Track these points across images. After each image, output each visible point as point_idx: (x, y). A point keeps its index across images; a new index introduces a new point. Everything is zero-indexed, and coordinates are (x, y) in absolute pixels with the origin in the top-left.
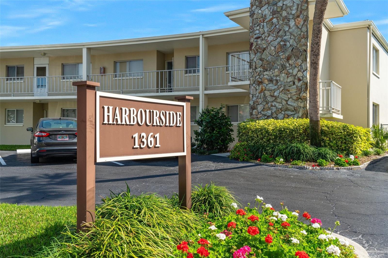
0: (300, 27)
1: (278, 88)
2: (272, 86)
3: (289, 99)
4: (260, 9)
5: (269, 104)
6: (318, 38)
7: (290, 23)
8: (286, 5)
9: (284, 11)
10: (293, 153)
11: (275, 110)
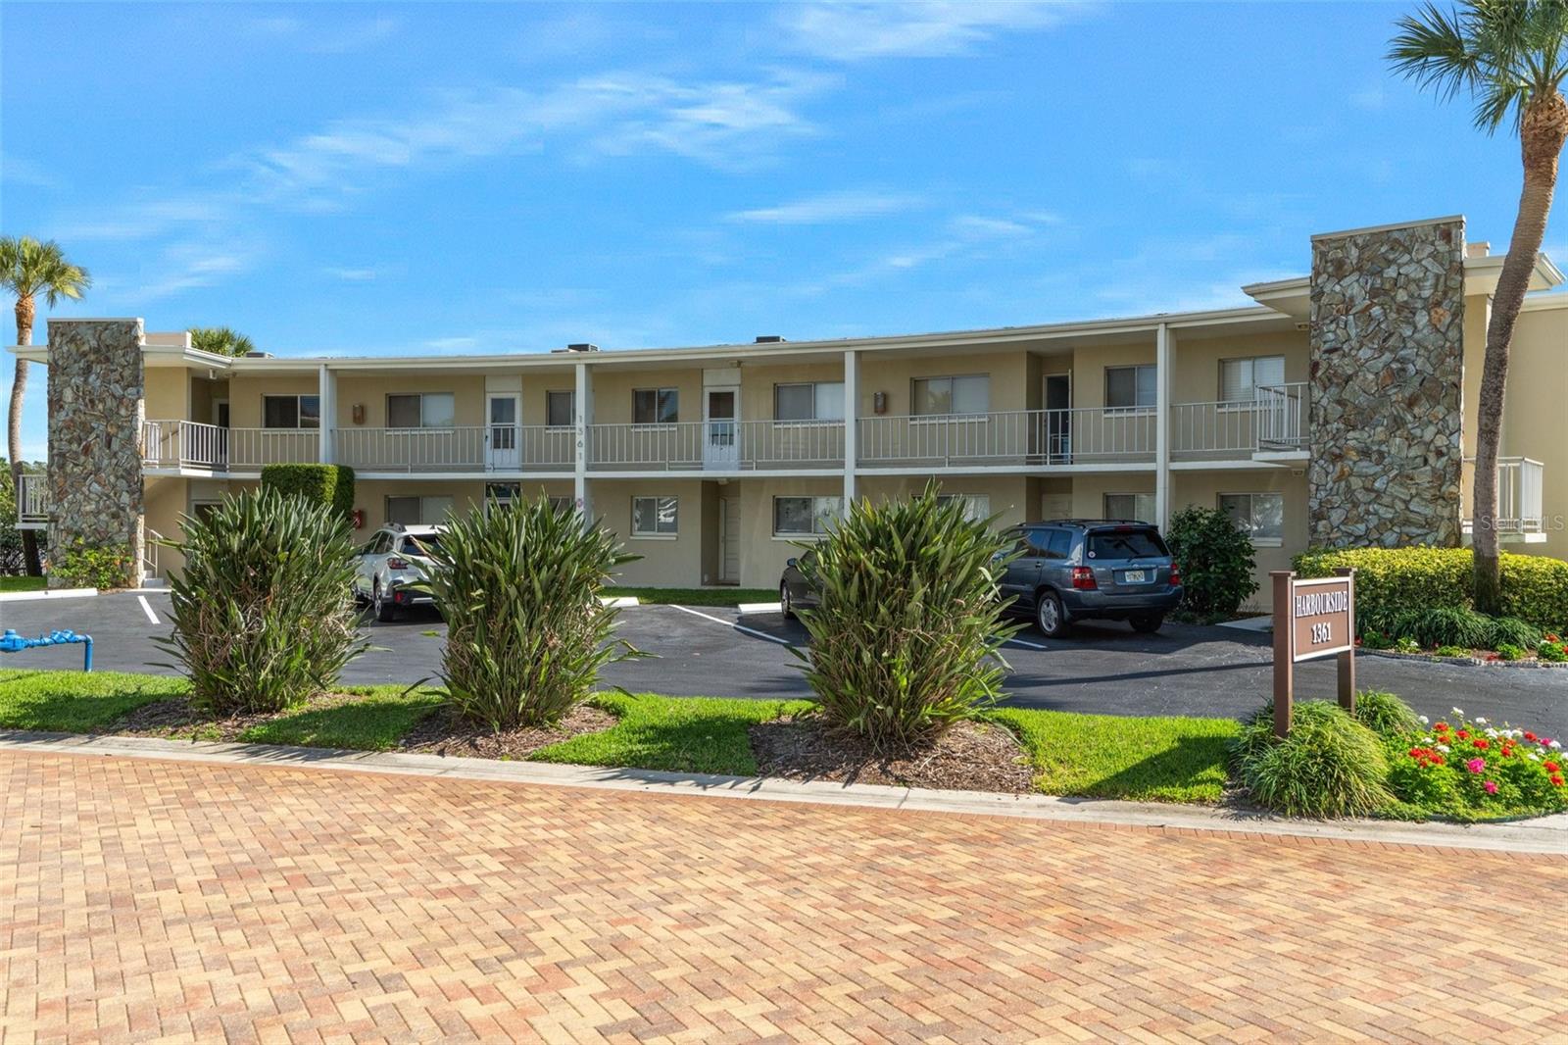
0: (1443, 330)
1: (1385, 472)
2: (1367, 467)
3: (1412, 497)
4: (1338, 283)
5: (1361, 509)
6: (1500, 378)
7: (1417, 318)
8: (1407, 276)
9: (1401, 290)
10: (1438, 629)
11: (1376, 522)
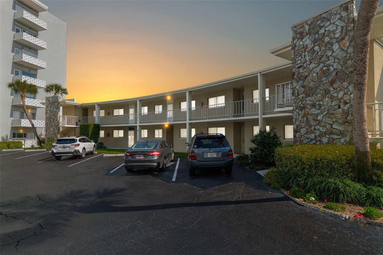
0: (345, 49)
1: (322, 113)
2: (314, 111)
3: (334, 122)
4: (301, 41)
5: (312, 128)
7: (334, 47)
8: (329, 30)
9: (326, 37)
10: (329, 190)
11: (319, 133)
